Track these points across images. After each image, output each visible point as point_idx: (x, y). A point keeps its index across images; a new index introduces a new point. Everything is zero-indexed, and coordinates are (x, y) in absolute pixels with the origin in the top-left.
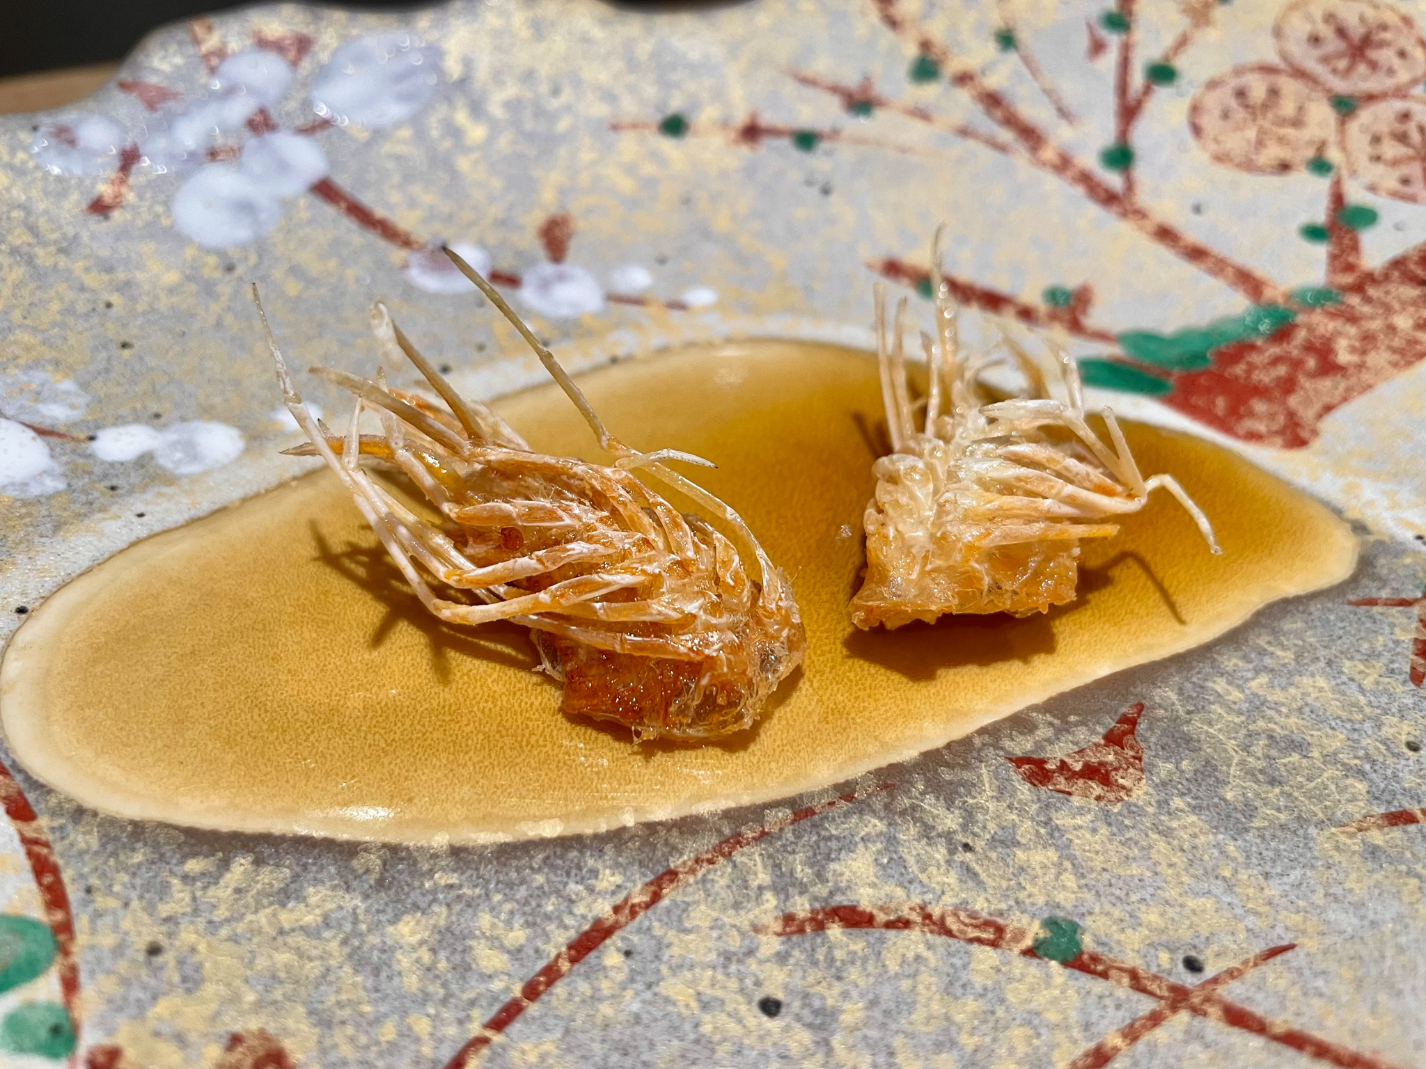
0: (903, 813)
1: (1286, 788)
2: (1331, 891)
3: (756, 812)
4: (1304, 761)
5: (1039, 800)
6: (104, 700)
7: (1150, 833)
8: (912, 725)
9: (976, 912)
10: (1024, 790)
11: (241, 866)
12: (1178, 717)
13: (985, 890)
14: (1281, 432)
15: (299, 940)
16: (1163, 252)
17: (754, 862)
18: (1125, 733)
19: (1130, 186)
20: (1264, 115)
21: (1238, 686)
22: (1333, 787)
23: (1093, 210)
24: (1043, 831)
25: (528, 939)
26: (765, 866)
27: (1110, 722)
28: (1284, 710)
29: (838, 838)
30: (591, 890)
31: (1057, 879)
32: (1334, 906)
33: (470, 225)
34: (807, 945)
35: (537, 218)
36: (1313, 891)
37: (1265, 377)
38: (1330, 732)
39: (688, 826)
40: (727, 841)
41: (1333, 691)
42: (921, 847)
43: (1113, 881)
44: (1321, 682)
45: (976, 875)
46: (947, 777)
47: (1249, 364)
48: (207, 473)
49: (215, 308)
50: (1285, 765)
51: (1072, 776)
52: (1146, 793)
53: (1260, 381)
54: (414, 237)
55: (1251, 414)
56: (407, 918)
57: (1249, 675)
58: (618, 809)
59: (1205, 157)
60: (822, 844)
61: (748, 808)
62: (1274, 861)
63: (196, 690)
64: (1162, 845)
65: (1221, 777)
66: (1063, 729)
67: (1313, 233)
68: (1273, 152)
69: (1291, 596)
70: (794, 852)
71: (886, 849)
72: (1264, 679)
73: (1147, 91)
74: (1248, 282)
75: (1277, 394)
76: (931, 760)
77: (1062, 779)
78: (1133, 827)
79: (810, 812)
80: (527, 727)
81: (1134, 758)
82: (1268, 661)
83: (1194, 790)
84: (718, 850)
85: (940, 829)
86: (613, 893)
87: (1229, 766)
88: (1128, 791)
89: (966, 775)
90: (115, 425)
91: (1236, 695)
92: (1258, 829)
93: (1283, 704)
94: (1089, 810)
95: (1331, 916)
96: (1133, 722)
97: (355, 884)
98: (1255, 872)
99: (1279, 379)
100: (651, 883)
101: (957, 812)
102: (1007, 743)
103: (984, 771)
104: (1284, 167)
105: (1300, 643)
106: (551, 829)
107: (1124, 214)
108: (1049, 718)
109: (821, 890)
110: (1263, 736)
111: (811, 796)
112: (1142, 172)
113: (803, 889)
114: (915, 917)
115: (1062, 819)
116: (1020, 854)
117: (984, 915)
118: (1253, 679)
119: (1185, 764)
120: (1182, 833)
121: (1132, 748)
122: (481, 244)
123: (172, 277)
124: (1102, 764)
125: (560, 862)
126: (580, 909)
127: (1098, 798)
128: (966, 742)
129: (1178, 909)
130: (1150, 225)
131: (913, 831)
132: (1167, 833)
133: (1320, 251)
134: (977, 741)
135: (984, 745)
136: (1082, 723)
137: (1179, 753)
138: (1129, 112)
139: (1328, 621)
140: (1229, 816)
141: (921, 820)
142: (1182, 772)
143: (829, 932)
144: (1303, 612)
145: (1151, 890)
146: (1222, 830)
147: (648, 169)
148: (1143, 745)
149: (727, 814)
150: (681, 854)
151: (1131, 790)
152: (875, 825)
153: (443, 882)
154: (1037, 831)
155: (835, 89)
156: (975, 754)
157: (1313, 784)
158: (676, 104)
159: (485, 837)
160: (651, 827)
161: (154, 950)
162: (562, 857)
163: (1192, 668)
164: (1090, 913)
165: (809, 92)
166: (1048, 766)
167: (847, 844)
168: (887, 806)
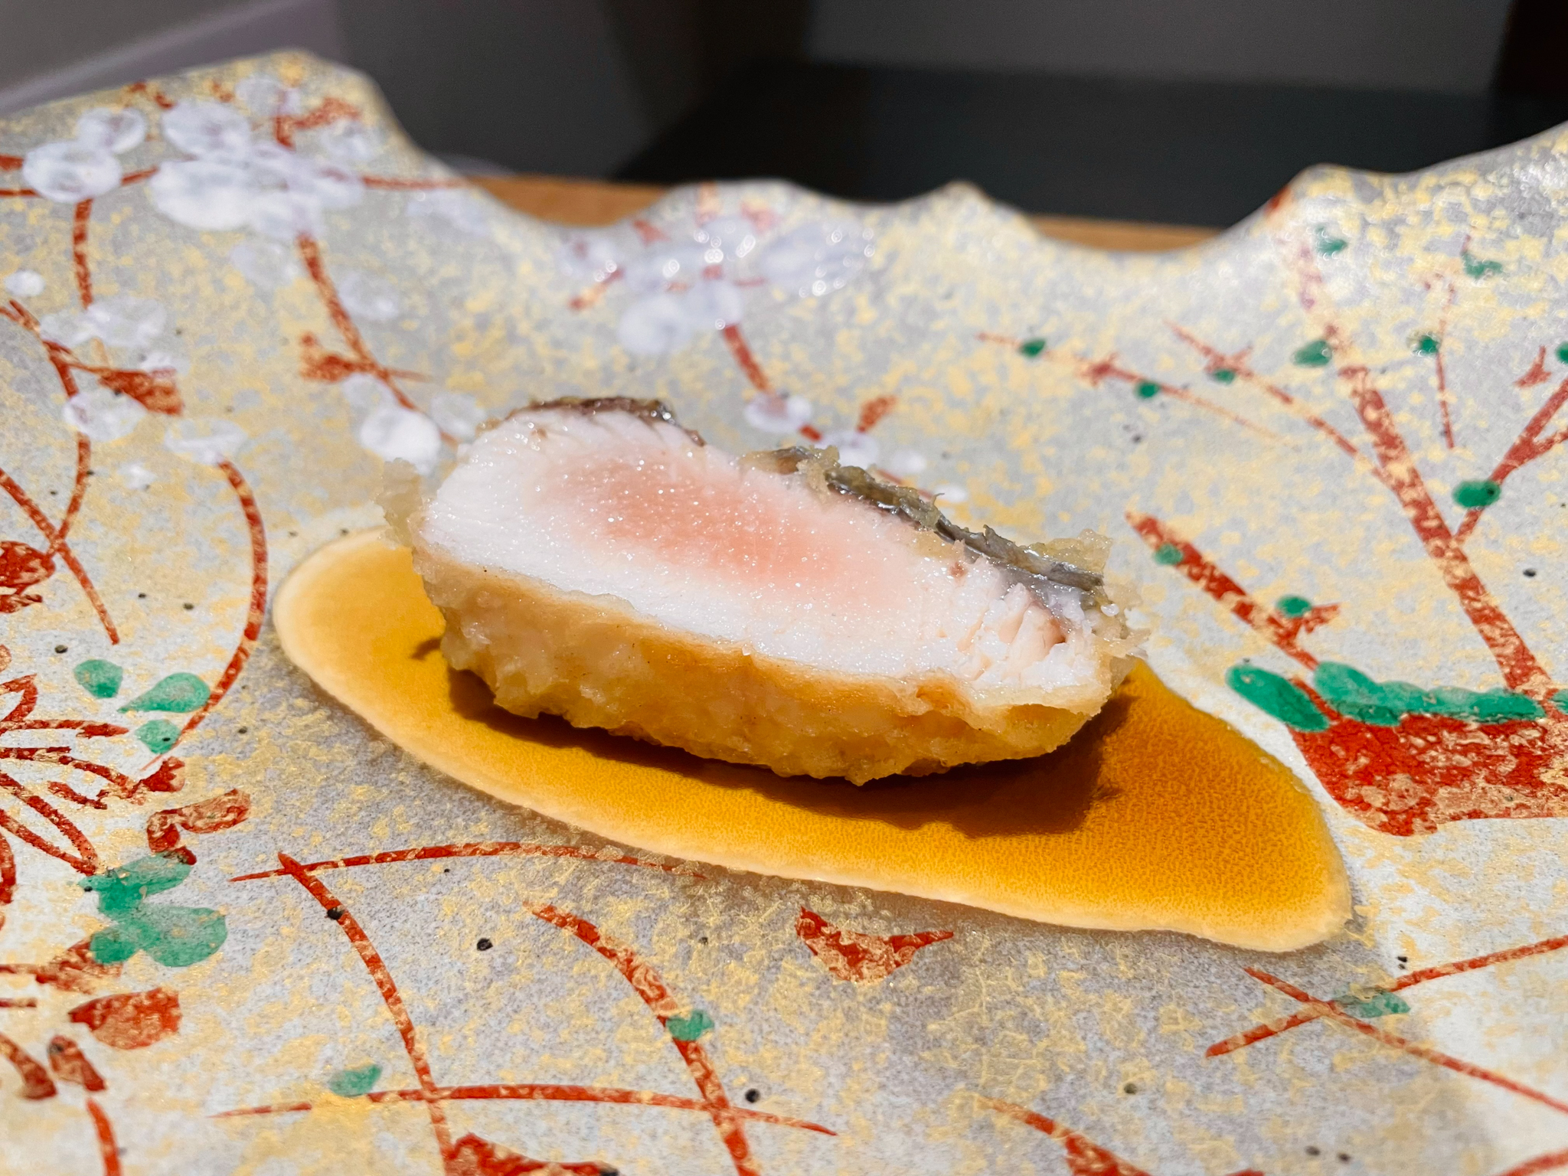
0: (691, 897)
1: (983, 1050)
2: (914, 1126)
3: (602, 843)
4: (1026, 1043)
5: (790, 944)
7: (839, 1011)
8: (763, 851)
9: (661, 977)
10: (789, 931)
11: (322, 713)
13: (684, 970)
14: (1392, 814)
15: (309, 765)
17: (569, 866)
18: (911, 944)
19: (1468, 527)
21: (1050, 968)
24: (766, 962)
25: (410, 833)
26: (573, 873)
27: (910, 930)
28: (1064, 1004)
29: (632, 886)
30: (466, 827)
31: (737, 994)
32: (901, 1135)
33: (817, 385)
34: (542, 929)
36: (900, 1117)
38: (1079, 1038)
39: (555, 827)
40: (567, 848)
41: (1127, 1016)
42: (676, 922)
43: (772, 1019)
44: (1127, 1005)
45: (689, 958)
46: (746, 895)
50: (1006, 1036)
51: (834, 945)
52: (872, 988)
54: (769, 383)
55: (1382, 784)
56: (366, 786)
57: (1071, 966)
58: (528, 795)
60: (619, 883)
61: (600, 838)
62: (902, 1083)
64: (836, 1022)
65: (944, 1012)
66: (868, 915)
69: (1201, 936)
70: (597, 877)
71: (654, 910)
72: (1080, 976)
74: (1521, 665)
75: (1435, 779)
76: (751, 879)
77: (823, 942)
78: (832, 1000)
79: (634, 862)
81: (896, 962)
82: (1104, 966)
83: (911, 1007)
84: (556, 849)
85: (702, 919)
86: (475, 836)
87: (961, 1010)
88: (861, 978)
89: (760, 901)
91: (1041, 972)
93: (1069, 1001)
94: (816, 972)
95: (889, 1138)
96: (928, 941)
97: (360, 754)
98: (878, 1080)
99: (1455, 767)
100: (500, 844)
101: (725, 917)
102: (815, 899)
103: (776, 905)
105: (1154, 971)
107: (1439, 553)
108: (868, 902)
109: (587, 907)
110: (1019, 1009)
111: (646, 853)
113: (579, 898)
114: (622, 955)
115: (787, 964)
116: (733, 965)
117: (663, 983)
118: (1071, 971)
119: (928, 990)
120: (862, 1025)
121: (904, 955)
124: (866, 951)
125: (467, 803)
126: (450, 833)
127: (833, 969)
128: (786, 883)
129: (791, 1062)
130: (1460, 572)
131: (685, 909)
132: (850, 1016)
134: (795, 886)
135: (798, 891)
136: (888, 919)
137: (934, 980)
138: (1524, 453)
139: (1206, 970)
140: (912, 1038)
141: (696, 907)
142: (919, 992)
143: (563, 930)
144: (1193, 953)
145: (789, 1040)
146: (894, 1042)
147: (989, 378)
148: (915, 958)
150: (534, 839)
151: (863, 979)
152: (666, 893)
153: (401, 779)
154: (763, 960)
155: (1207, 351)
156: (783, 892)
158: (1045, 331)
160: (534, 815)
161: (243, 731)
162: (471, 802)
163: (1029, 935)
164: (731, 1025)
165: (1182, 347)
166: (824, 930)
167: (633, 892)
168: (685, 887)
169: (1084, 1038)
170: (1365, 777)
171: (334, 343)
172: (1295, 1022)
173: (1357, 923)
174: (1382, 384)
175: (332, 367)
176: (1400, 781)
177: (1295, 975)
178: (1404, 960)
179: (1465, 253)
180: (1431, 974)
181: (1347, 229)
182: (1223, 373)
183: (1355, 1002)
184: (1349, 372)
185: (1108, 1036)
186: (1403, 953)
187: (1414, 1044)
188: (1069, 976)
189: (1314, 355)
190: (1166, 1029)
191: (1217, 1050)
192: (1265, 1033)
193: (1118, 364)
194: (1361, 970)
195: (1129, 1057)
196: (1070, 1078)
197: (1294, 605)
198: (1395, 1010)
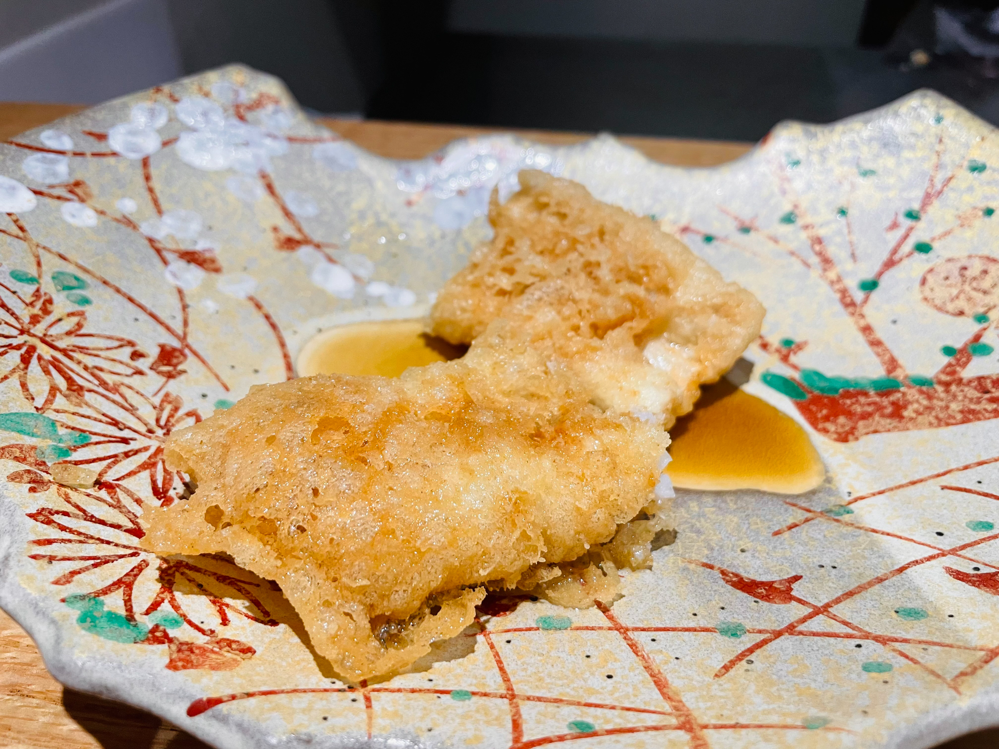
169: (720, 533)
170: (827, 419)
171: (288, 230)
172: (807, 520)
173: (829, 480)
174: (822, 232)
175: (290, 243)
176: (842, 420)
177: (804, 502)
178: (850, 493)
179: (858, 165)
180: (862, 498)
181: (800, 154)
182: (745, 229)
183: (830, 511)
184: (806, 227)
185: (729, 532)
186: (849, 490)
187: (857, 525)
188: (709, 510)
189: (789, 219)
190: (753, 527)
191: (777, 533)
192: (796, 526)
193: (693, 226)
194: (832, 499)
195: (741, 539)
196: (717, 548)
197: (788, 343)
198: (848, 513)
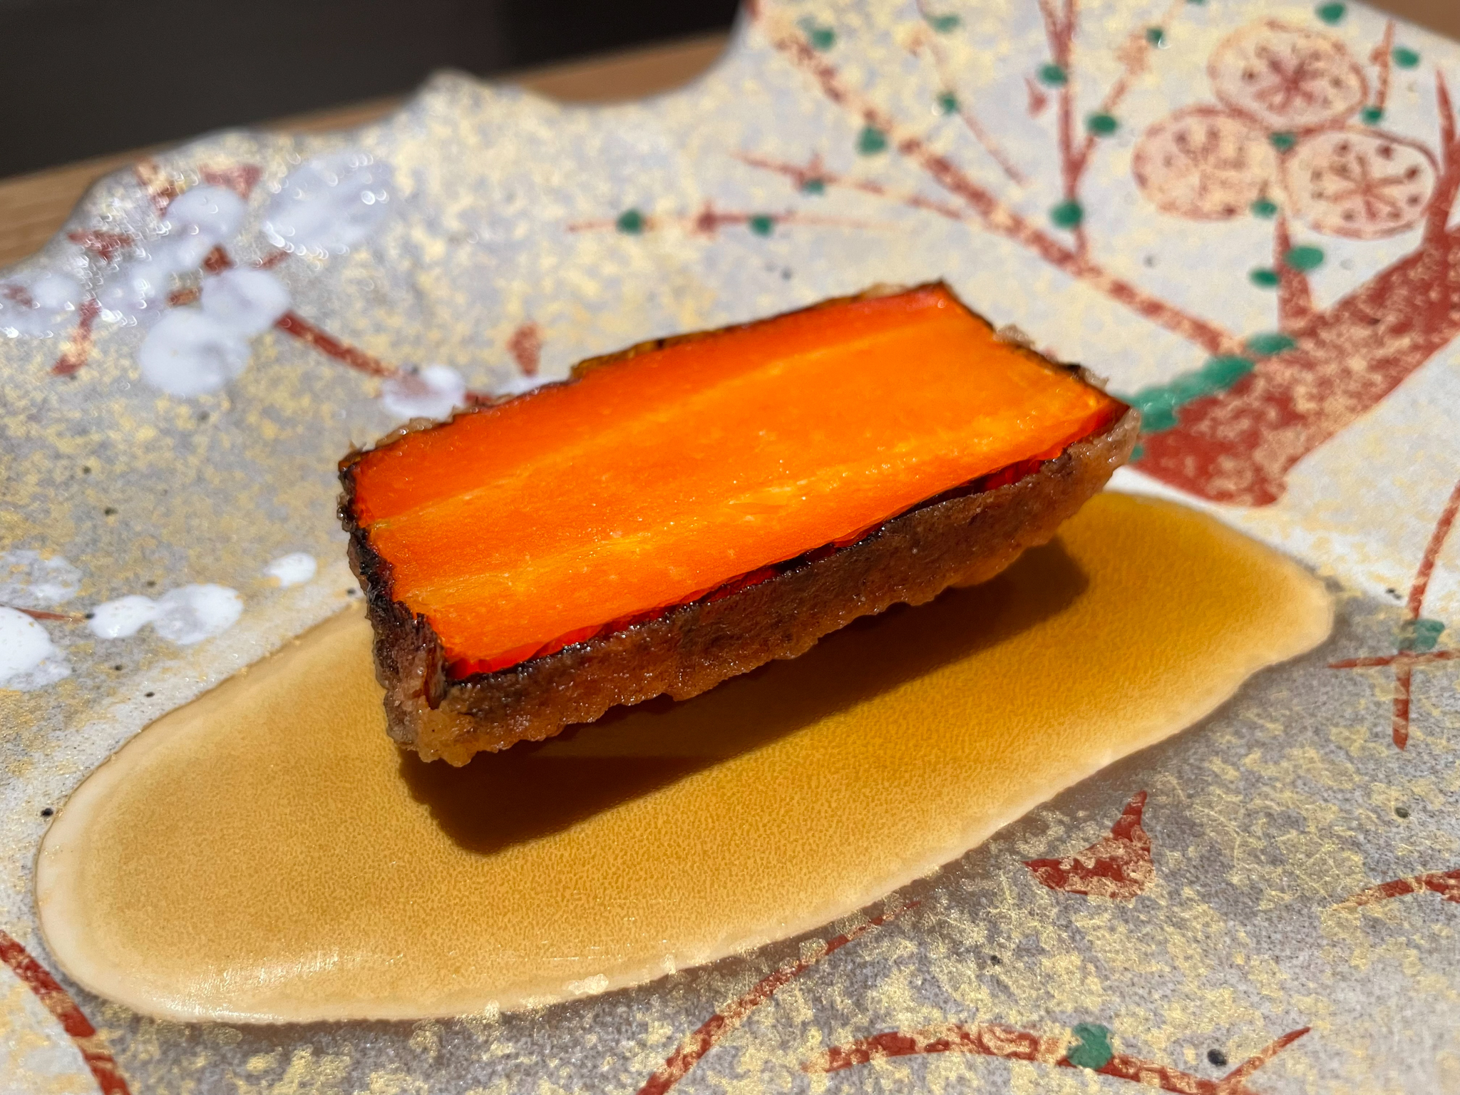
0: (931, 931)
1: (1288, 867)
2: (1339, 970)
3: (790, 947)
4: (1302, 837)
5: (1058, 903)
6: (142, 898)
7: (1165, 926)
8: (930, 838)
9: (1010, 1026)
10: (1043, 893)
11: (302, 1058)
12: (1180, 802)
13: (1016, 1001)
14: (1249, 489)
16: (1121, 309)
17: (795, 997)
18: (1131, 825)
19: (1082, 244)
20: (1206, 159)
21: (1233, 764)
22: (1331, 862)
23: (1049, 272)
24: (1064, 935)
26: (806, 1002)
27: (1117, 814)
28: (1279, 785)
29: (872, 964)
30: (643, 1045)
31: (1082, 982)
32: (1343, 985)
33: (438, 344)
34: (855, 1078)
35: (505, 332)
36: (1322, 971)
37: (1230, 432)
38: (1324, 805)
39: (729, 967)
40: (766, 979)
41: (1323, 761)
42: (952, 965)
43: (1136, 979)
44: (1312, 753)
45: (1006, 987)
46: (970, 889)
47: (1214, 420)
48: (209, 641)
49: (193, 461)
50: (1284, 843)
51: (1086, 874)
52: (1157, 886)
53: (1225, 437)
54: (384, 364)
55: (1220, 473)
57: (1243, 751)
58: (658, 957)
59: (1151, 208)
60: (858, 971)
61: (783, 942)
62: (1282, 943)
63: (231, 877)
64: (1177, 938)
65: (1225, 861)
66: (1073, 827)
67: (1264, 278)
68: (1218, 197)
69: (1274, 663)
70: (832, 984)
71: (919, 970)
72: (1256, 754)
73: (1090, 143)
74: (1206, 334)
75: (1242, 448)
76: (951, 871)
77: (1076, 879)
78: (1149, 922)
79: (843, 940)
80: (560, 881)
81: (1143, 849)
82: (1259, 734)
83: (1202, 877)
84: (759, 990)
85: (967, 943)
86: (664, 1046)
87: (1232, 849)
88: (1140, 885)
89: (987, 885)
90: (110, 599)
91: (1231, 773)
92: (1265, 912)
93: (1277, 779)
94: (1106, 910)
95: (1341, 996)
96: (1138, 812)
97: (415, 1065)
98: (1266, 957)
99: (1243, 432)
100: (700, 1031)
101: (981, 924)
102: (1022, 847)
103: (1003, 878)
104: (1230, 211)
105: (1288, 713)
106: (596, 986)
107: (1080, 273)
108: (1058, 815)
109: (862, 1020)
110: (1262, 814)
111: (842, 922)
112: (1093, 227)
114: (954, 1038)
115: (1080, 921)
116: (1046, 962)
117: (1018, 1028)
118: (1247, 755)
119: (1191, 851)
120: (1194, 924)
121: (1140, 839)
122: (452, 364)
123: (147, 433)
124: (1113, 859)
125: (609, 1019)
126: (635, 1066)
127: (1113, 895)
128: (983, 850)
129: (1198, 1003)
130: (1106, 282)
131: (943, 949)
132: (1181, 925)
133: (1271, 297)
134: (994, 848)
135: (1000, 851)
136: (1091, 818)
137: (1185, 841)
138: (1075, 167)
139: (1311, 687)
140: (1236, 902)
141: (949, 936)
142: (1189, 859)
143: (874, 1062)
144: (1288, 680)
145: (1171, 986)
146: (1232, 916)
147: (609, 269)
148: (1149, 835)
149: (764, 951)
150: (725, 998)
151: (1143, 884)
152: (907, 947)
153: (500, 1053)
154: (1059, 936)
155: (785, 169)
156: (993, 861)
157: (1312, 860)
158: (630, 200)
159: (534, 1001)
160: (692, 973)
162: (610, 1014)
163: (1188, 750)
164: (1117, 1016)
165: (761, 174)
166: (1062, 867)
167: (882, 969)
168: (914, 926)
169: (1326, 800)
170: (1205, 472)
172: (1405, 683)
173: (1333, 585)
174: (938, 148)
176: (1226, 463)
177: (1356, 649)
178: (1392, 591)
179: (925, 13)
180: (1419, 591)
181: (826, 17)
182: (811, 184)
183: (1410, 643)
184: (910, 147)
185: (1334, 785)
186: (1384, 587)
189: (872, 141)
191: (1400, 740)
192: (1403, 704)
193: (718, 210)
194: (1381, 616)
195: (1367, 790)
196: (1361, 838)
198: (1437, 630)
